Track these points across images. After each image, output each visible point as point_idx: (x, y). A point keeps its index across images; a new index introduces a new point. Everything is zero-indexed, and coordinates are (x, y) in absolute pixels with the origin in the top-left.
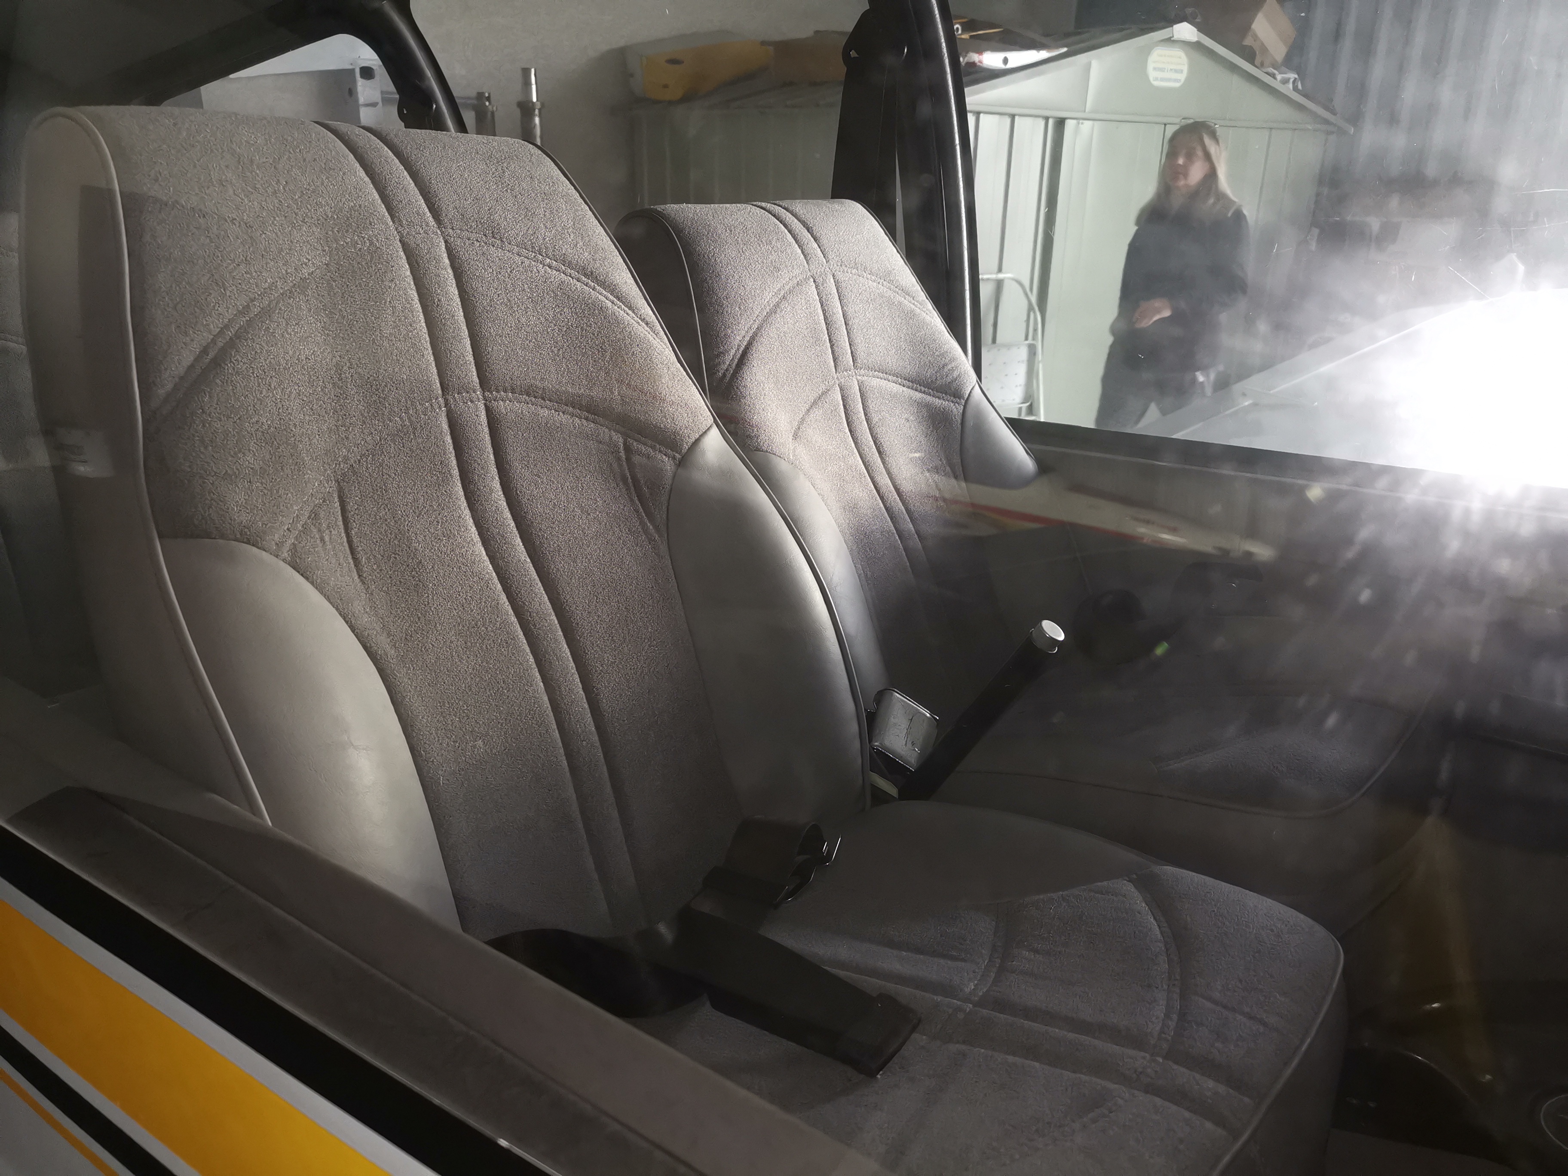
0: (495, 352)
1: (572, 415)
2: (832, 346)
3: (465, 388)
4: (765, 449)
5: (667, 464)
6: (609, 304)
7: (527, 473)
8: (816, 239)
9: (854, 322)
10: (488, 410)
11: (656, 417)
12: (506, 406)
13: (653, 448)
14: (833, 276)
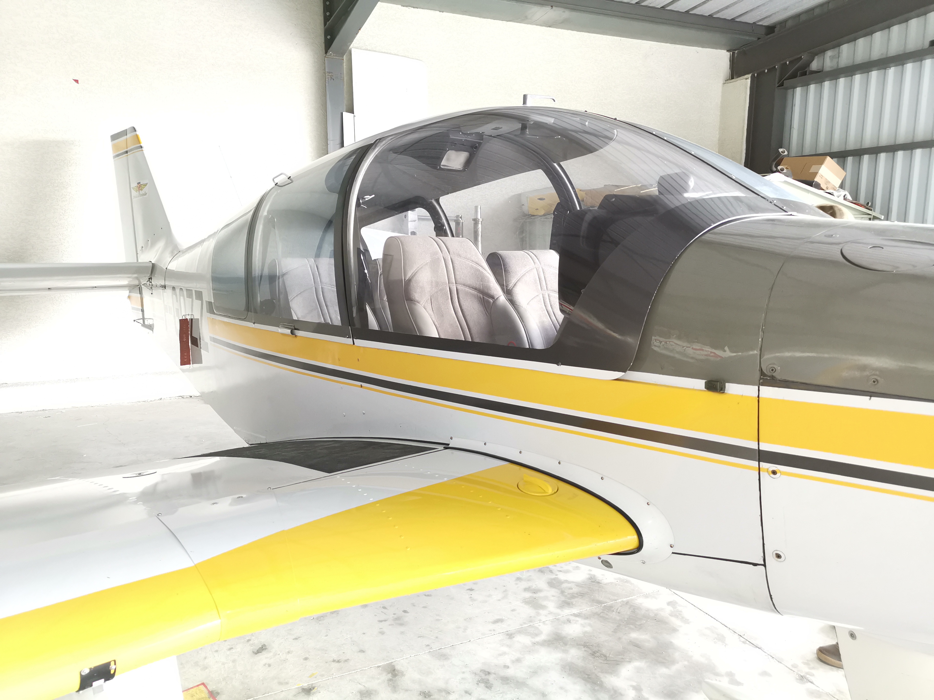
0: (458, 277)
1: (472, 290)
2: (540, 284)
3: (453, 283)
4: (518, 305)
5: (491, 301)
6: (481, 269)
7: (463, 300)
8: (538, 259)
9: (547, 279)
10: (456, 287)
11: (490, 292)
12: (460, 287)
13: (489, 298)
14: (542, 268)
